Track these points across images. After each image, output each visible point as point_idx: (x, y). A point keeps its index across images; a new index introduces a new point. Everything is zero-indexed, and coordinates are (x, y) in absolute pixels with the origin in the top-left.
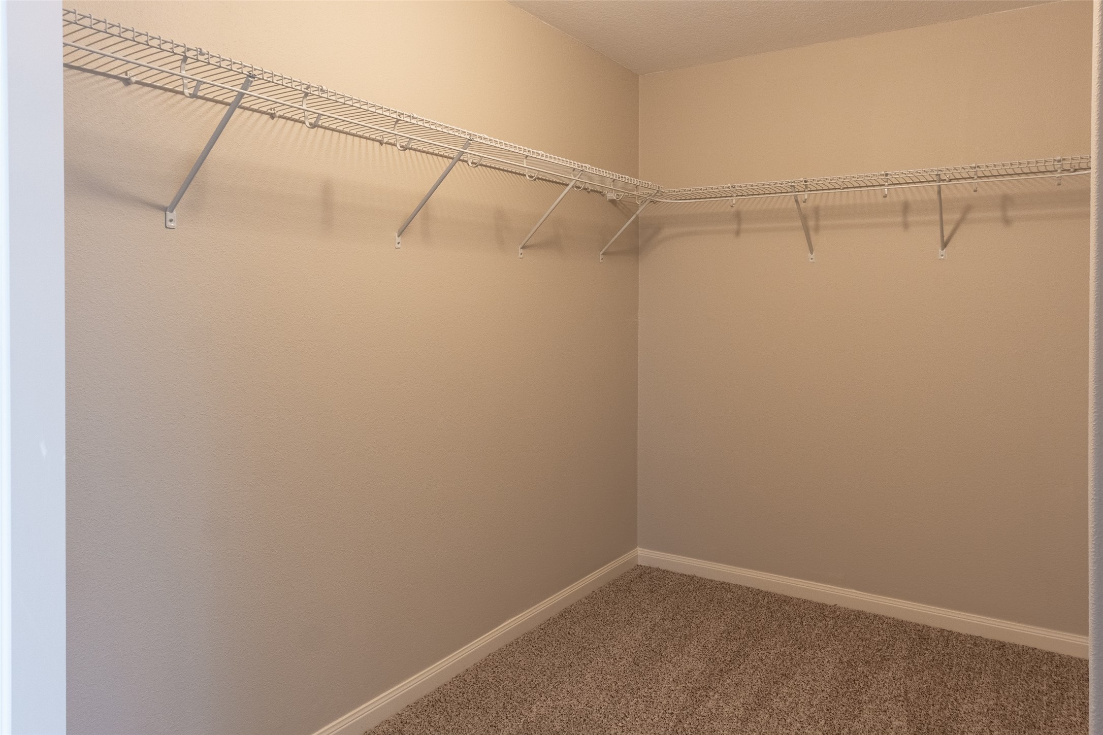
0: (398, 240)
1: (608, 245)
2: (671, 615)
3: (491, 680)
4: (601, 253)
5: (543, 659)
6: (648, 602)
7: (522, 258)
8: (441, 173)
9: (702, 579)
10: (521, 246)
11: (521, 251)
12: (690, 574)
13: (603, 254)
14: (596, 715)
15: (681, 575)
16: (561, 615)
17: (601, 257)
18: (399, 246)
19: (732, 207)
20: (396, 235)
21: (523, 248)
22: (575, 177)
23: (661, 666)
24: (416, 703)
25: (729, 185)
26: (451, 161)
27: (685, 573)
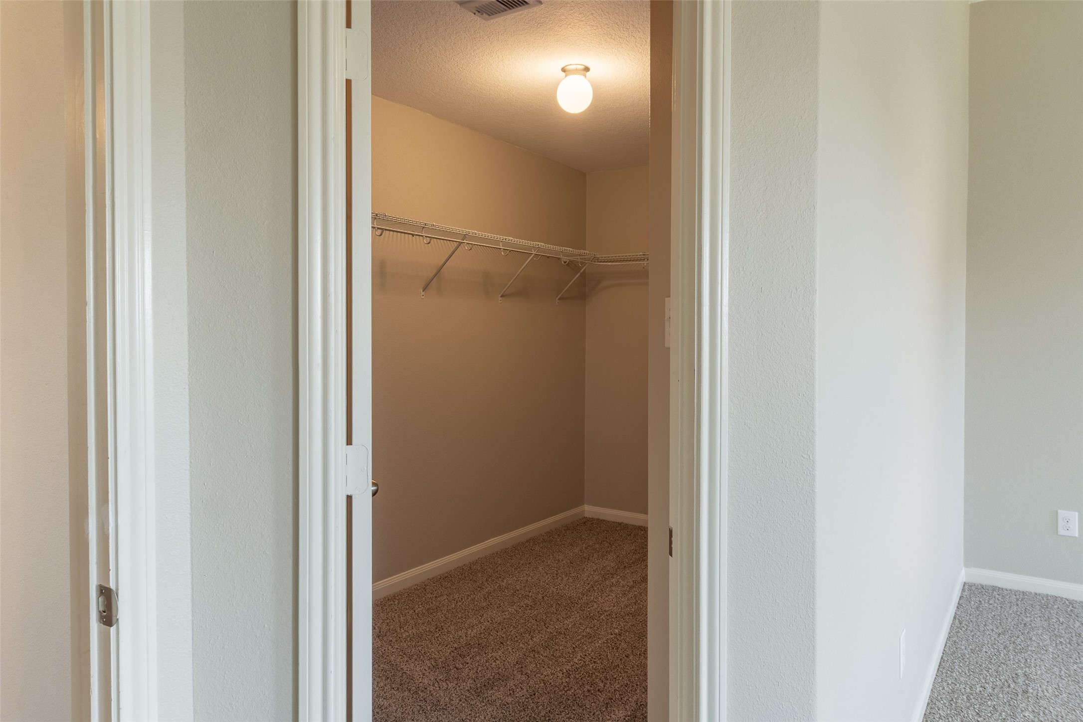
0: (423, 293)
1: (563, 292)
2: (600, 541)
3: (479, 569)
4: (557, 298)
5: (513, 561)
6: (586, 535)
7: (501, 303)
8: (450, 253)
9: (627, 524)
10: (500, 296)
11: (501, 298)
12: (619, 522)
13: (559, 299)
14: (542, 583)
15: (614, 522)
16: (527, 541)
17: (557, 301)
18: (423, 297)
19: (644, 268)
20: (422, 291)
21: (502, 296)
22: (534, 251)
23: (587, 564)
24: (433, 578)
25: (641, 253)
26: (458, 243)
27: (615, 521)
